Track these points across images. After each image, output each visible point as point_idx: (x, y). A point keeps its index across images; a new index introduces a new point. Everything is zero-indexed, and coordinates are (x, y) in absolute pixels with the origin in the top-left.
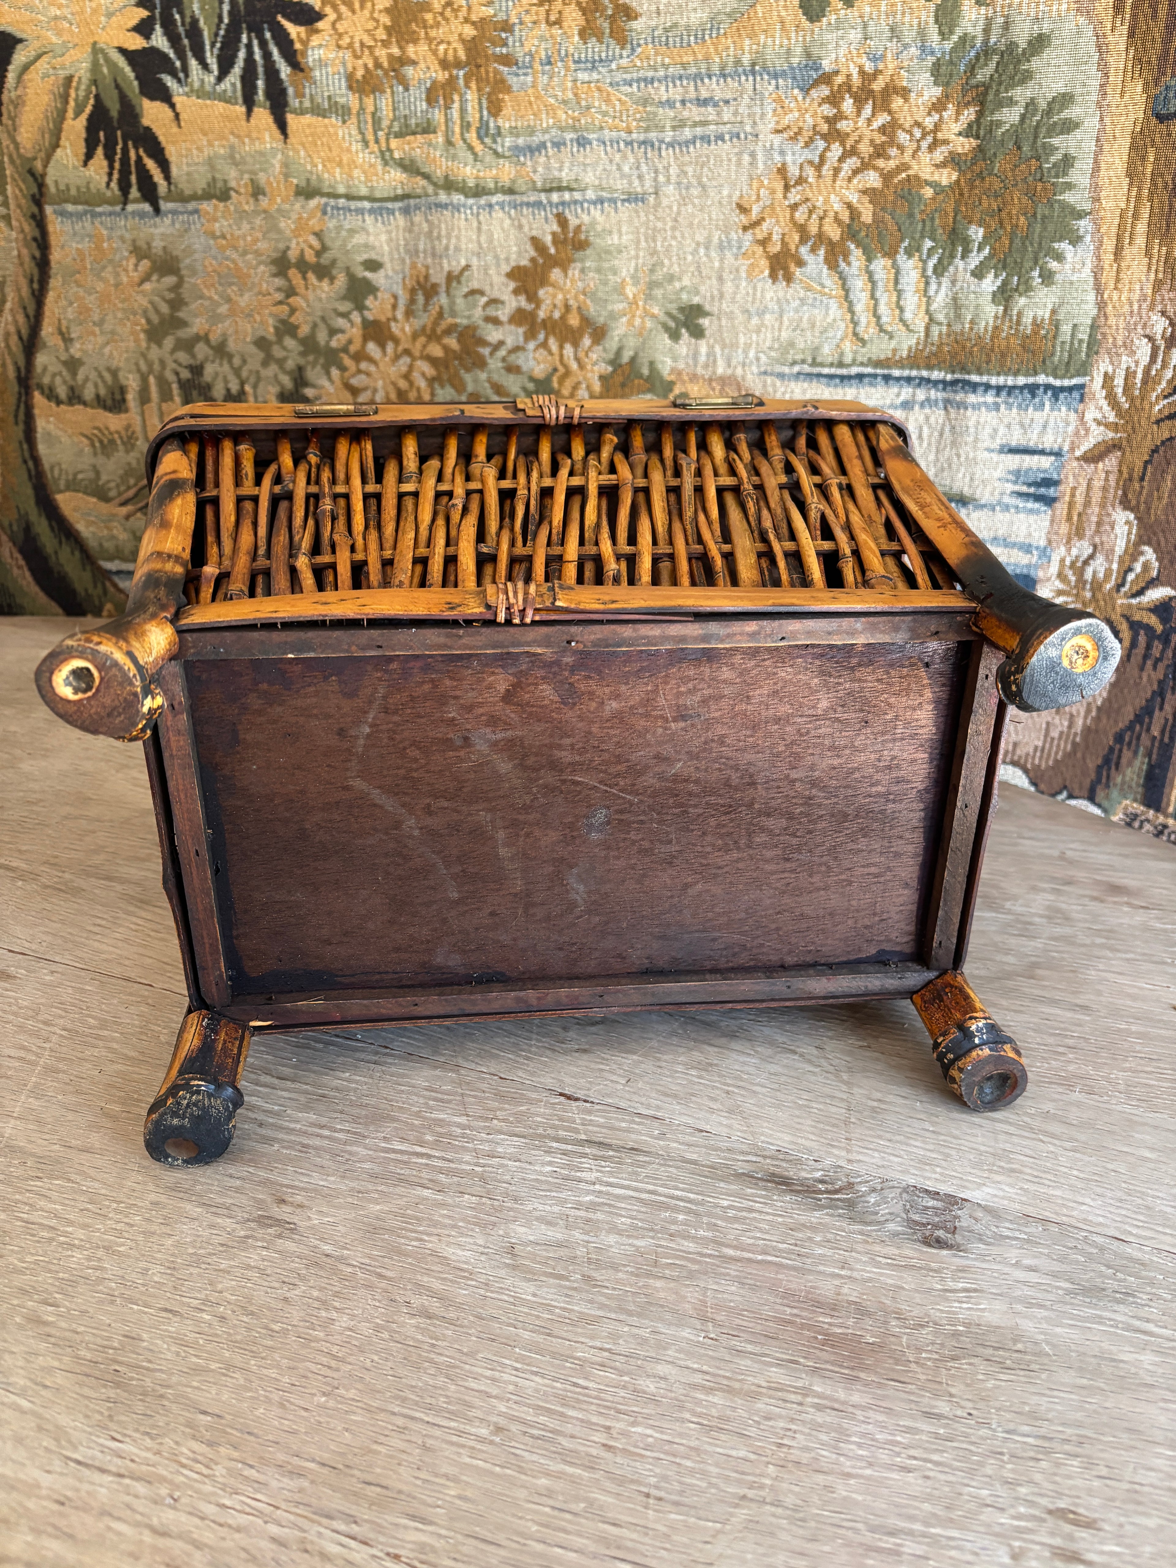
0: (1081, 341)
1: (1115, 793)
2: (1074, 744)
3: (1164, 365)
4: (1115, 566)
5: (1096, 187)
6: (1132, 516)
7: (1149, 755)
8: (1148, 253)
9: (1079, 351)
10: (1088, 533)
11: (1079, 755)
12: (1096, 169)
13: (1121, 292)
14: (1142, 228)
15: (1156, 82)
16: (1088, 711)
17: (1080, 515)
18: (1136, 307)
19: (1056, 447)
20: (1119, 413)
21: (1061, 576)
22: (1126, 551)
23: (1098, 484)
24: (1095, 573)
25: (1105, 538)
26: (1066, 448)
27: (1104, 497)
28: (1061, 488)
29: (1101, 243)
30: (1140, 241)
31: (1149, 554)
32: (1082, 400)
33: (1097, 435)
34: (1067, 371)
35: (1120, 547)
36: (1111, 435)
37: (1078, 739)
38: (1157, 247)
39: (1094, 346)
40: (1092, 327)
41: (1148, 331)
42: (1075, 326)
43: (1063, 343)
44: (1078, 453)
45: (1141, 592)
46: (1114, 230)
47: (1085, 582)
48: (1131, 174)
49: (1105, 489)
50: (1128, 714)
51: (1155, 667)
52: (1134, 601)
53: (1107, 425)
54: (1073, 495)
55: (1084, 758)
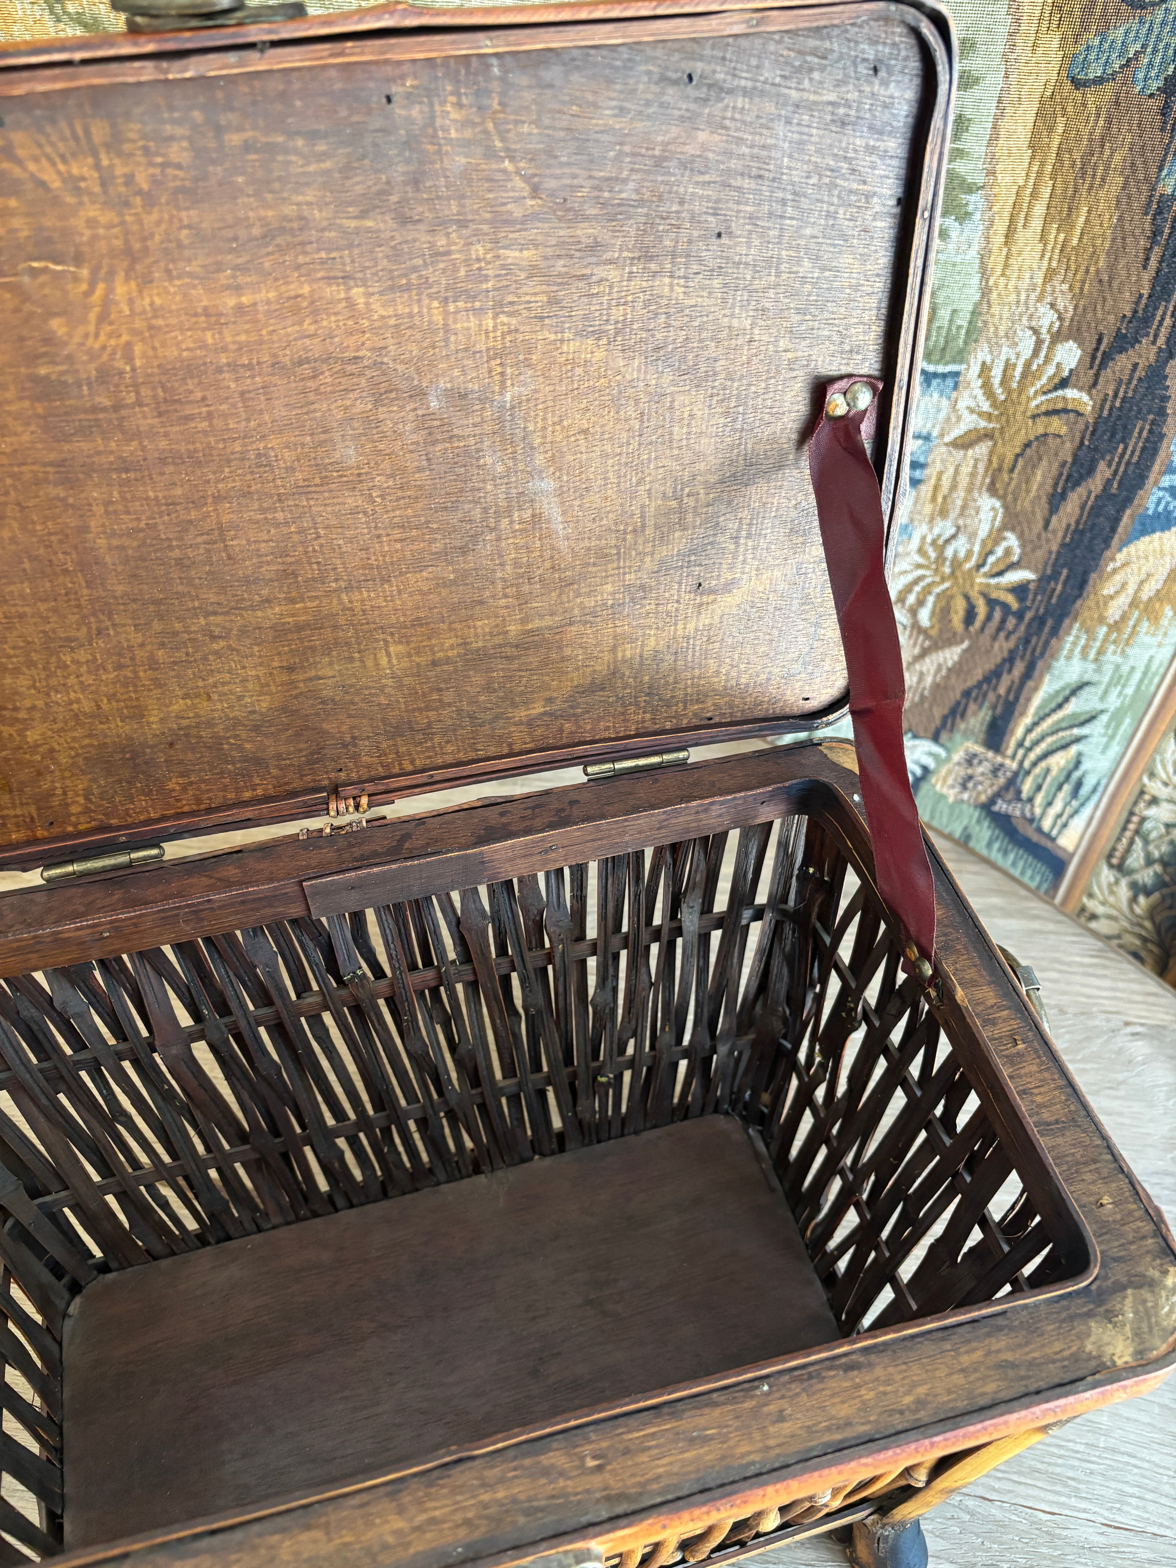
0: (959, 327)
1: (958, 737)
2: (922, 697)
3: (1047, 360)
4: (977, 548)
5: (992, 158)
6: (998, 504)
7: (994, 707)
8: (1043, 238)
9: (956, 338)
10: (953, 515)
11: (926, 705)
12: (994, 137)
13: (1008, 279)
14: (1040, 209)
15: (1077, 37)
16: (939, 668)
17: (945, 498)
18: (1023, 297)
19: (924, 432)
20: (994, 405)
21: (921, 551)
22: (989, 536)
23: (966, 470)
24: (956, 552)
25: (968, 521)
26: (935, 433)
27: (971, 483)
28: (927, 471)
29: (992, 222)
30: (1037, 224)
31: (1012, 540)
32: (956, 387)
33: (969, 422)
34: (942, 357)
35: (984, 530)
36: (983, 424)
37: (926, 693)
38: (1054, 232)
39: (973, 333)
40: (973, 313)
41: (1034, 324)
42: (954, 311)
43: (939, 328)
44: (947, 439)
45: (1000, 573)
46: (1008, 209)
47: (945, 559)
48: (1035, 145)
49: (973, 475)
50: (978, 674)
51: (1007, 638)
52: (993, 581)
53: (981, 414)
54: (939, 479)
55: (931, 709)
